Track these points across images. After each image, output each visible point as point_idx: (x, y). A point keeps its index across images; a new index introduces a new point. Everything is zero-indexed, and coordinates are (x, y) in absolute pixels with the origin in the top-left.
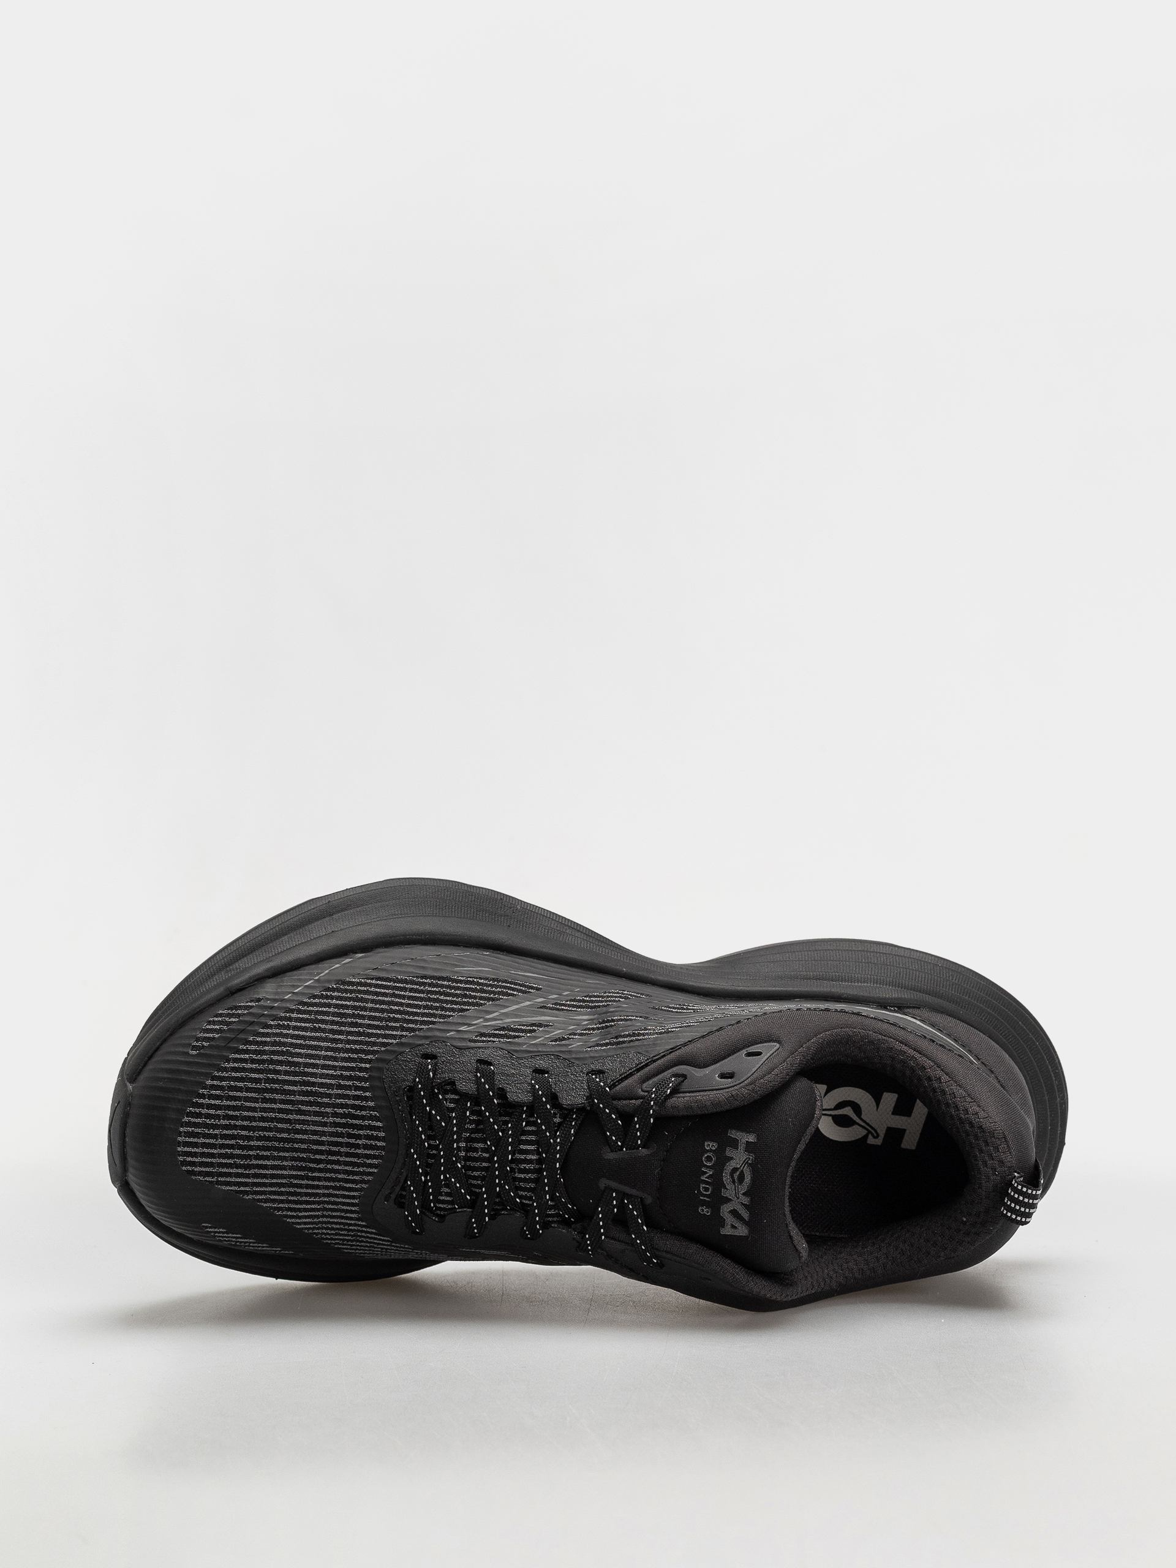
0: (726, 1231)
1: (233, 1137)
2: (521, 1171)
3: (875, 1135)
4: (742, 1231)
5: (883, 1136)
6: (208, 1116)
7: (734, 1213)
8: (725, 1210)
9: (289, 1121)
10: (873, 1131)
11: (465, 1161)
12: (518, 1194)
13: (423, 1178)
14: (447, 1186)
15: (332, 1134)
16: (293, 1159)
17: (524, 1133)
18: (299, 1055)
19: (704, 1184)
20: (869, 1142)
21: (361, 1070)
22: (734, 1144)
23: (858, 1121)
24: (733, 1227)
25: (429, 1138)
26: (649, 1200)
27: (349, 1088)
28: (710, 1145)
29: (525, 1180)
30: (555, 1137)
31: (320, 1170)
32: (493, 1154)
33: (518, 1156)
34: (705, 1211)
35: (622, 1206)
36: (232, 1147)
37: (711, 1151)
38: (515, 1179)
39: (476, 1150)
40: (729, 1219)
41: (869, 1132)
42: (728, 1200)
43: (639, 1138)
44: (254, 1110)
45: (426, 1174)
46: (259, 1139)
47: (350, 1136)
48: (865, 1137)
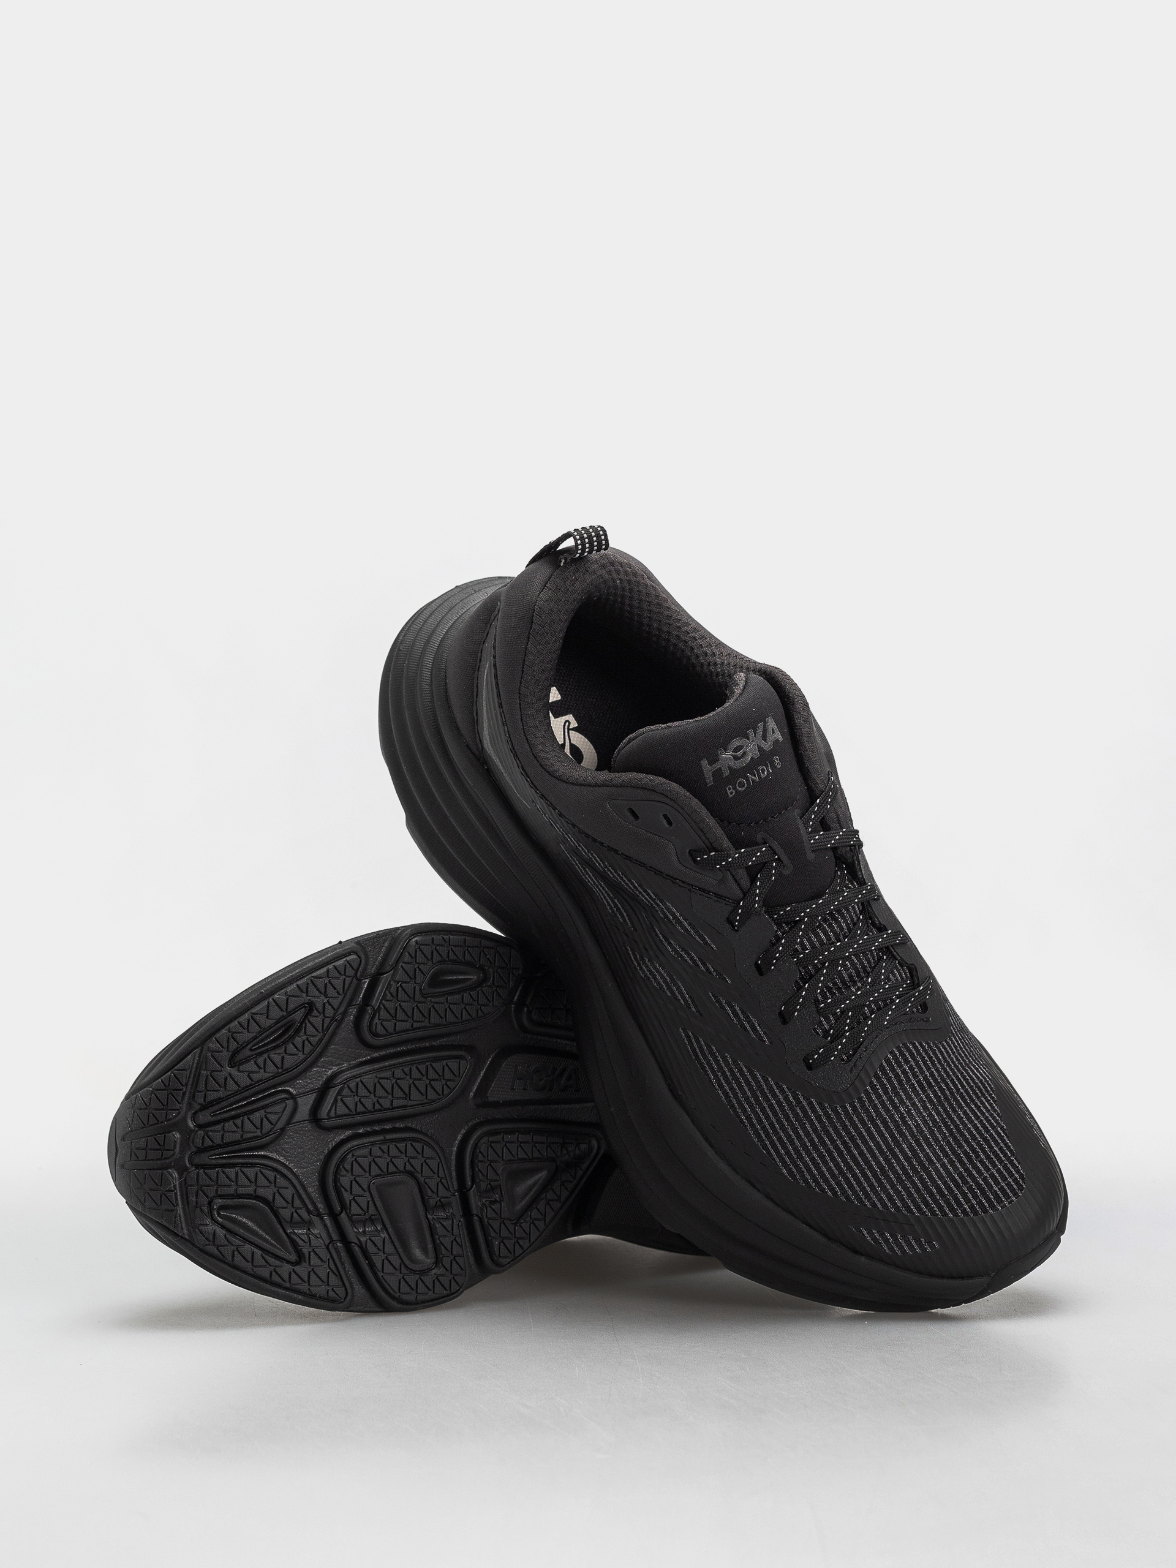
0: (778, 736)
1: (975, 1167)
2: (842, 929)
3: (567, 724)
4: (771, 724)
5: (564, 717)
6: (975, 1196)
7: (764, 738)
8: (767, 746)
9: (932, 1133)
10: (566, 727)
11: (863, 978)
12: (857, 920)
13: (897, 1001)
14: (889, 980)
15: (917, 1095)
16: (954, 1111)
17: (813, 947)
18: (878, 1163)
19: (760, 775)
20: (576, 725)
21: (855, 1109)
22: (717, 773)
23: (567, 744)
24: (773, 732)
25: (866, 1018)
26: (797, 812)
27: (875, 1107)
28: (730, 792)
29: (846, 921)
30: (802, 919)
31: (947, 1084)
32: (845, 959)
33: (833, 939)
34: (777, 760)
35: (815, 831)
36: (981, 1162)
37: (735, 788)
38: (850, 930)
39: (850, 976)
40: (771, 738)
41: (569, 729)
42: (760, 749)
43: (761, 852)
44: (943, 1165)
45: (893, 1001)
46: (961, 1146)
47: (908, 1080)
48: (573, 729)
